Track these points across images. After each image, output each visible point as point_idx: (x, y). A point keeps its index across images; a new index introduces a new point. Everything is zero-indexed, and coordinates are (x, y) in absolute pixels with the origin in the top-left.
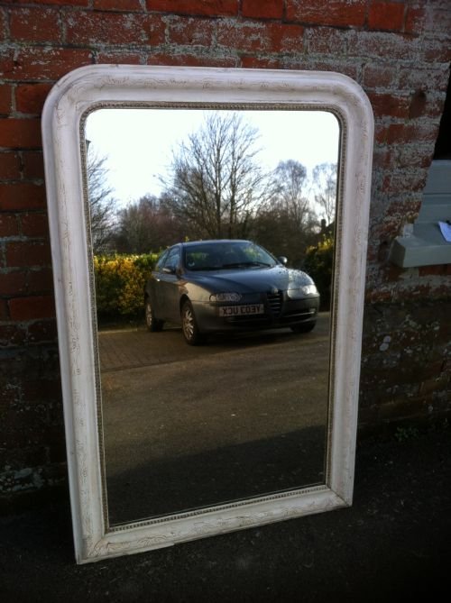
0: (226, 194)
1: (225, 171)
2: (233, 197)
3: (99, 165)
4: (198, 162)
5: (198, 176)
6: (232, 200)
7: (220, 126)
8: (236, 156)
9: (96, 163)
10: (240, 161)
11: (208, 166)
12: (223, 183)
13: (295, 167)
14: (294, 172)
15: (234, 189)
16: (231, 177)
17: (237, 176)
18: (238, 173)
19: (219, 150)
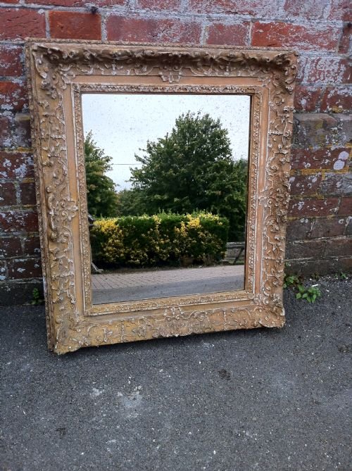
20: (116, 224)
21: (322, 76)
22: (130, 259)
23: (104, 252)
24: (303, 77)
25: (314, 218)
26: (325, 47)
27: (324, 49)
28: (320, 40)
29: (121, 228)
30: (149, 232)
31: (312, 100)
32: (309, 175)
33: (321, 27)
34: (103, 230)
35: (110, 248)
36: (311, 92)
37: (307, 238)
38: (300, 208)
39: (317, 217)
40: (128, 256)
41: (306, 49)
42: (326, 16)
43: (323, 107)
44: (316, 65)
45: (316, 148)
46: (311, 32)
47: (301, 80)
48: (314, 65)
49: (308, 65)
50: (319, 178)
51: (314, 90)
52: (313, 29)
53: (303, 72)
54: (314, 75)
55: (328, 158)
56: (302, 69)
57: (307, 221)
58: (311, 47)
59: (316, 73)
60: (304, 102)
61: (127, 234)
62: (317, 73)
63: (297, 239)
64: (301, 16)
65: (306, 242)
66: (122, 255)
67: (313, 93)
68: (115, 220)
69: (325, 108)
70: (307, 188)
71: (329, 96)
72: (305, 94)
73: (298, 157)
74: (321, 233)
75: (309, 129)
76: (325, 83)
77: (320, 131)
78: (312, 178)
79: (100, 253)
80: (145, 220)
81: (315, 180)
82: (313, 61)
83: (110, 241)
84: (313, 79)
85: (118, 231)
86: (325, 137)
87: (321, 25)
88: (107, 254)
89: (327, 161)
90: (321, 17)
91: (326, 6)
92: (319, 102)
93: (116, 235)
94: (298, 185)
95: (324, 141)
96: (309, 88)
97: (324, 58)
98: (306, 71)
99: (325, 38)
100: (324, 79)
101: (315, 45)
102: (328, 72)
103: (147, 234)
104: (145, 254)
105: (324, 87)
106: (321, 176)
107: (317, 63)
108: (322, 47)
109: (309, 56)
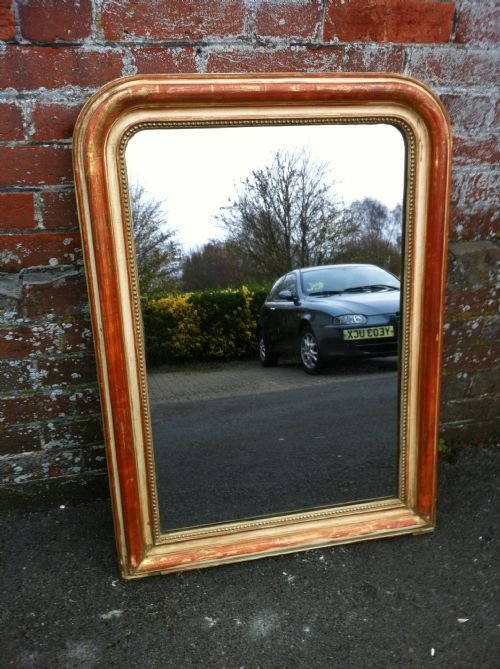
0: (296, 236)
1: (296, 210)
2: (303, 238)
3: (156, 207)
4: (265, 201)
5: (265, 217)
6: (303, 240)
7: (288, 161)
8: (307, 192)
9: (154, 205)
10: (311, 198)
11: (276, 205)
12: (292, 223)
13: (374, 207)
14: (372, 213)
15: (305, 228)
16: (301, 216)
17: (308, 215)
18: (309, 211)
19: (287, 187)
20: (189, 301)
21: (483, 196)
22: (210, 350)
23: (173, 342)
24: (458, 199)
25: (476, 372)
26: (488, 160)
27: (486, 164)
28: (481, 153)
29: (196, 308)
30: (235, 312)
31: (469, 225)
32: (468, 321)
33: (482, 137)
34: (171, 310)
35: (182, 336)
36: (469, 215)
37: (465, 396)
38: (456, 361)
39: (479, 370)
40: (206, 346)
41: (464, 164)
42: (488, 124)
43: (485, 232)
44: (476, 183)
45: (477, 287)
46: (469, 144)
47: (457, 202)
48: (473, 183)
49: (466, 183)
50: (481, 324)
51: (472, 213)
52: (472, 140)
53: (459, 192)
54: (473, 195)
55: (492, 298)
56: (457, 189)
57: (465, 375)
58: (469, 161)
59: (475, 192)
60: (460, 228)
61: (205, 316)
62: (477, 192)
63: (453, 399)
64: (456, 125)
65: (465, 400)
66: (198, 344)
67: (473, 217)
68: (188, 296)
69: (488, 234)
70: (465, 336)
71: (493, 219)
72: (461, 219)
73: (454, 299)
74: (483, 389)
75: (468, 265)
76: (487, 204)
77: (481, 266)
78: (472, 324)
79: (167, 343)
80: (230, 295)
81: (475, 326)
82: (472, 179)
83: (182, 326)
84: (472, 200)
85: (192, 312)
86: (487, 272)
87: (482, 135)
88: (177, 344)
89: (491, 302)
90: (483, 124)
91: (489, 110)
92: (479, 228)
93: (190, 316)
94: (454, 333)
95: (488, 278)
96: (467, 211)
97: (485, 174)
98: (464, 192)
99: (487, 150)
100: (486, 199)
101: (474, 160)
102: (492, 190)
103: (232, 315)
104: (231, 343)
105: (486, 209)
106: (483, 320)
107: (477, 181)
108: (482, 161)
109: (467, 172)
